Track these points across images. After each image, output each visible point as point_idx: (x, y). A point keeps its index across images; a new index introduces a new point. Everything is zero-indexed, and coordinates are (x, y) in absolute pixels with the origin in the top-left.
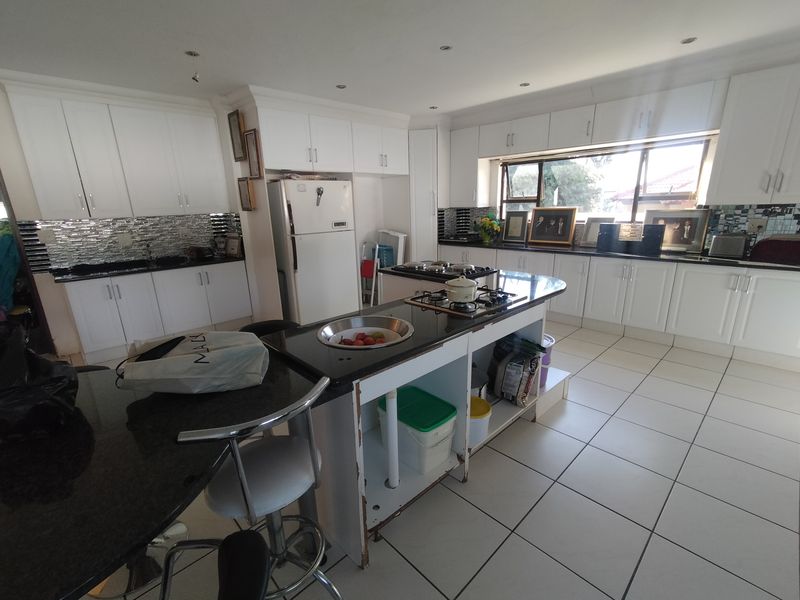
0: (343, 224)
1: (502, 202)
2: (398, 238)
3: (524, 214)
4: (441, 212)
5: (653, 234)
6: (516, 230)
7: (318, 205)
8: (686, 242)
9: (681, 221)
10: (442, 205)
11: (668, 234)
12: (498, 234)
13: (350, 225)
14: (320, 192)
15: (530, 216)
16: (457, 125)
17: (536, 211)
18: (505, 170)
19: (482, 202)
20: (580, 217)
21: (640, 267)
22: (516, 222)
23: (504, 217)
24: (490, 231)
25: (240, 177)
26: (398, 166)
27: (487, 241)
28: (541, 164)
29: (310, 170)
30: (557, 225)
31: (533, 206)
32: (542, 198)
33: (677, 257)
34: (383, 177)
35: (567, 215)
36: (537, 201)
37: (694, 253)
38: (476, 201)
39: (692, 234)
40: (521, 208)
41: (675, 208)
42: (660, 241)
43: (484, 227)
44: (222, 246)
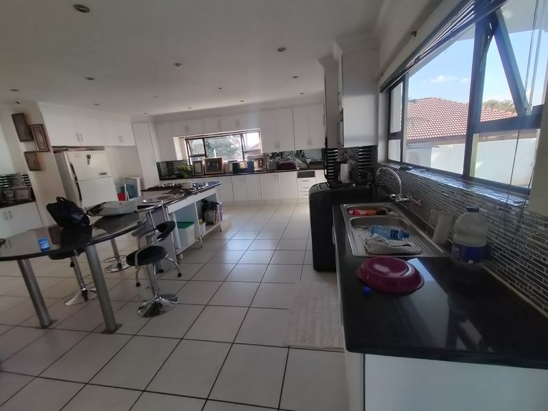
0: (105, 174)
1: (189, 157)
2: (136, 180)
3: (201, 162)
4: (158, 164)
5: (250, 164)
6: (198, 169)
7: (89, 164)
8: (262, 167)
9: (258, 159)
10: (158, 161)
11: (256, 164)
12: (191, 172)
13: (109, 174)
14: (89, 157)
15: (204, 163)
16: (158, 121)
17: (206, 160)
18: (187, 142)
19: (179, 157)
20: (225, 161)
21: (249, 177)
22: (198, 165)
23: (191, 164)
24: (187, 171)
25: (25, 151)
26: (129, 141)
27: (186, 176)
28: (203, 139)
29: (79, 145)
30: (216, 165)
31: (204, 158)
32: (207, 154)
33: (259, 172)
34: (119, 148)
35: (219, 160)
36: (205, 155)
37: (265, 170)
38: (176, 157)
39: (263, 164)
40: (199, 159)
41: (256, 155)
42: (253, 167)
43: (183, 169)
44: (11, 195)
